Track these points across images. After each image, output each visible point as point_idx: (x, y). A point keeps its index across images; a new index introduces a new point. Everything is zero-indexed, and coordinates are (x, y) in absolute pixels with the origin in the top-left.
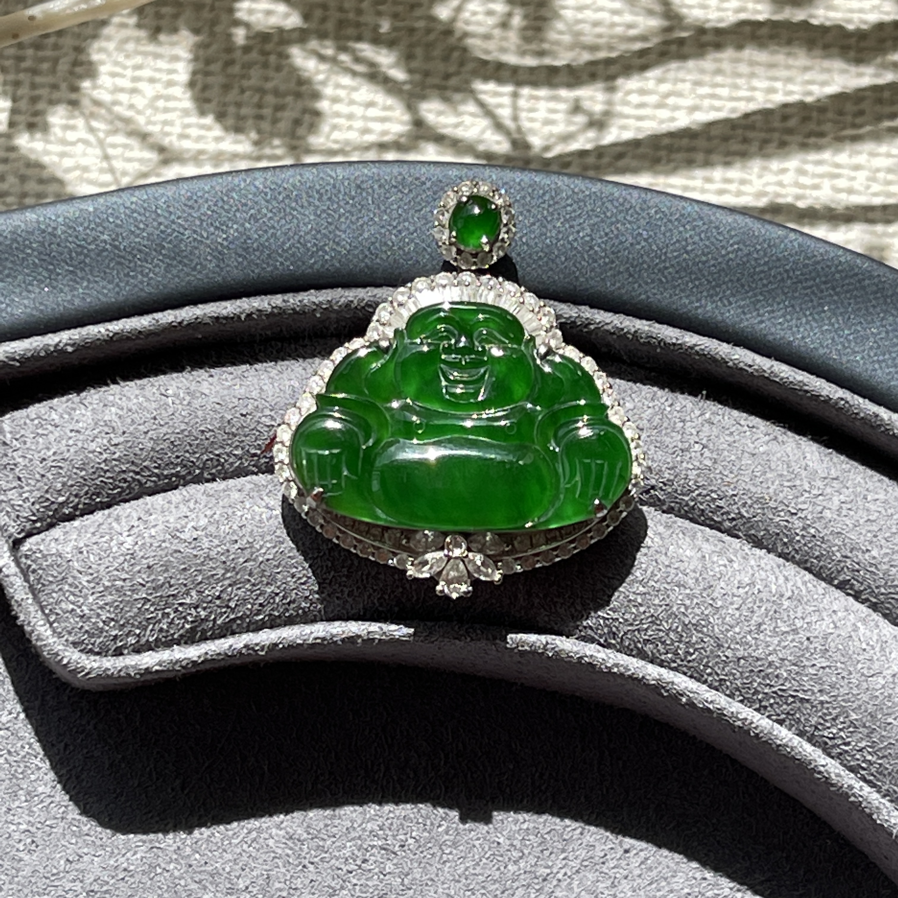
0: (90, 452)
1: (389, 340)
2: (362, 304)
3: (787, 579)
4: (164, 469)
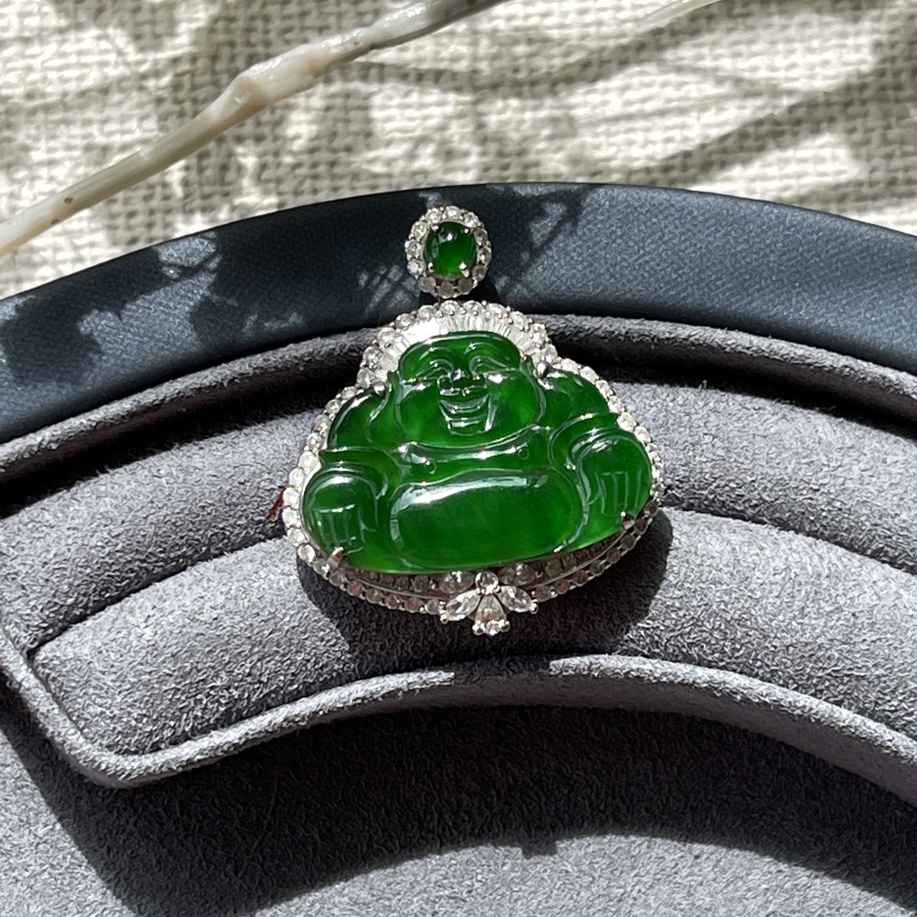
0: (91, 548)
1: (384, 384)
2: (345, 350)
3: (821, 557)
4: (170, 552)
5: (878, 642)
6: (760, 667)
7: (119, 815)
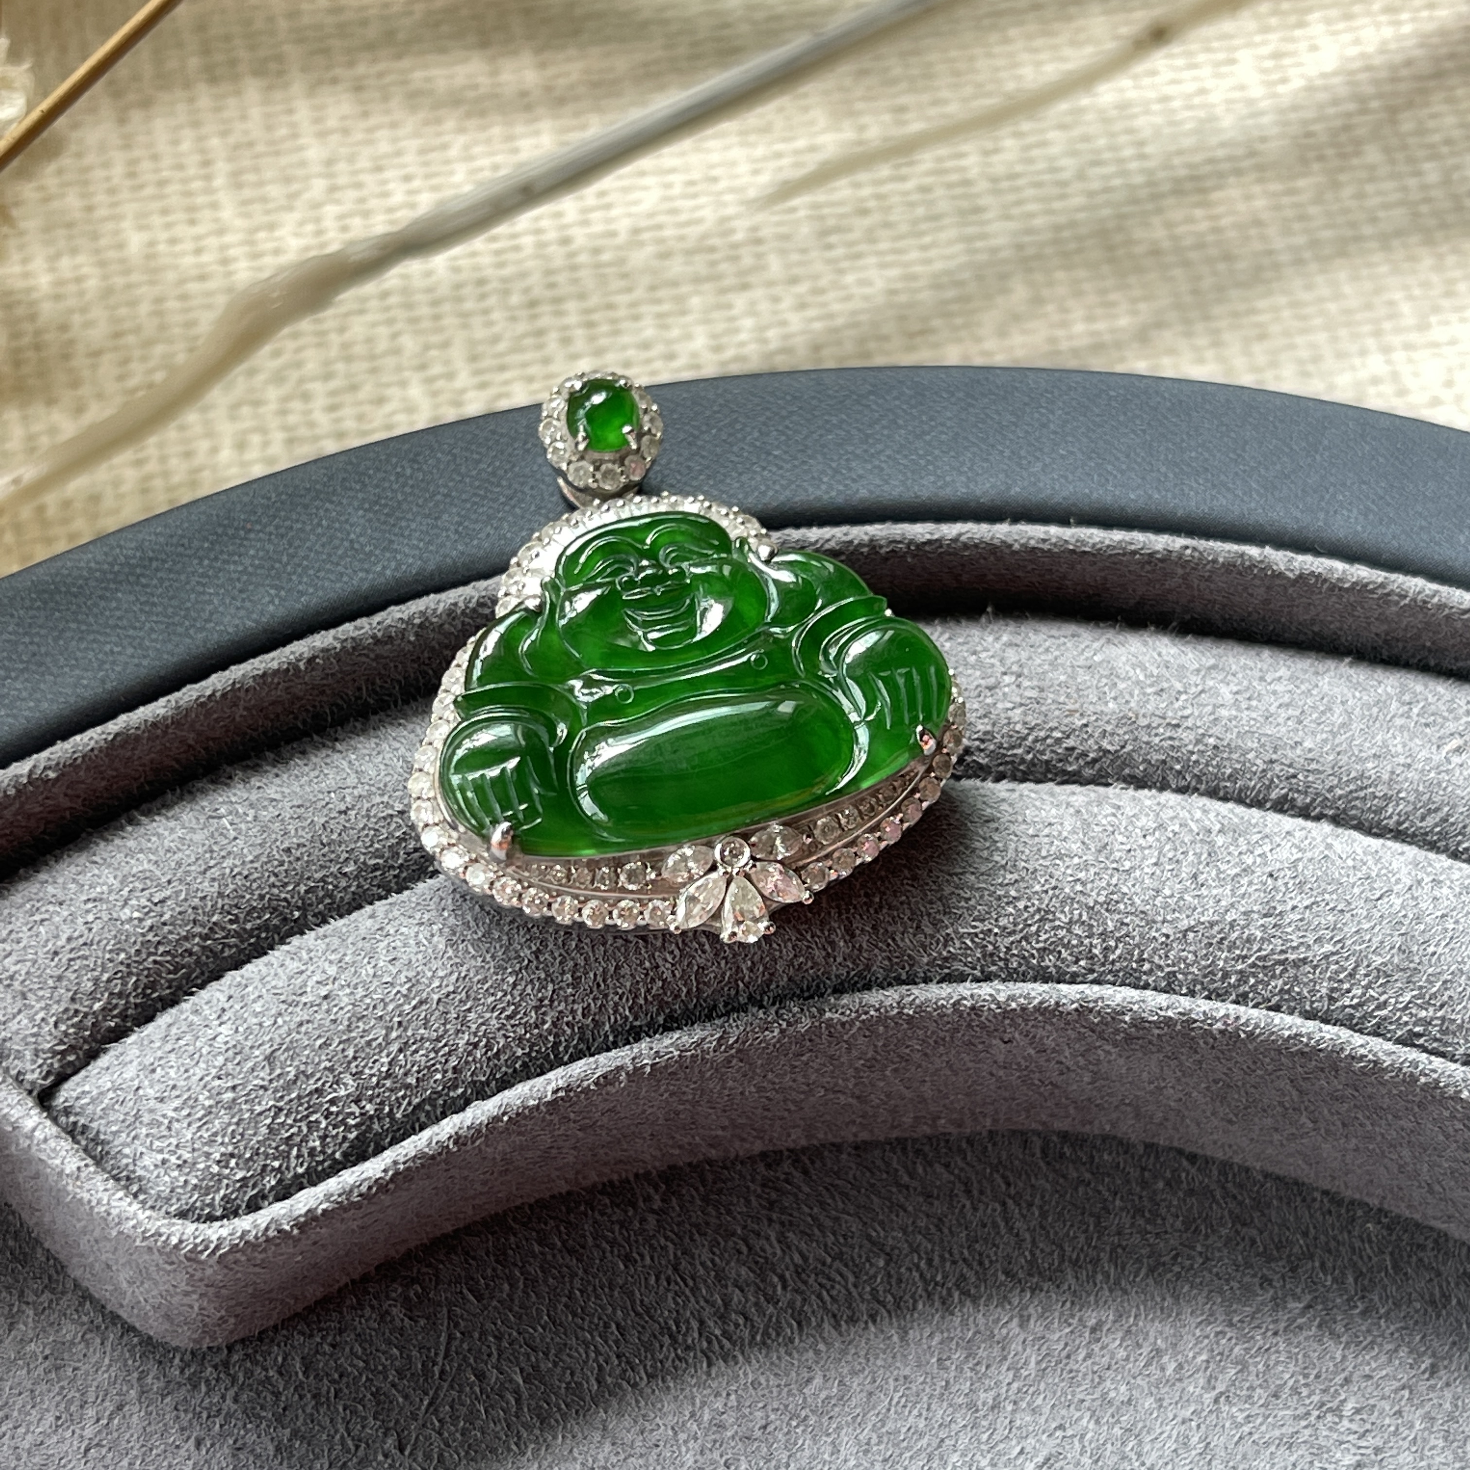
1: (537, 597)
4: (246, 921)
5: (1315, 909)
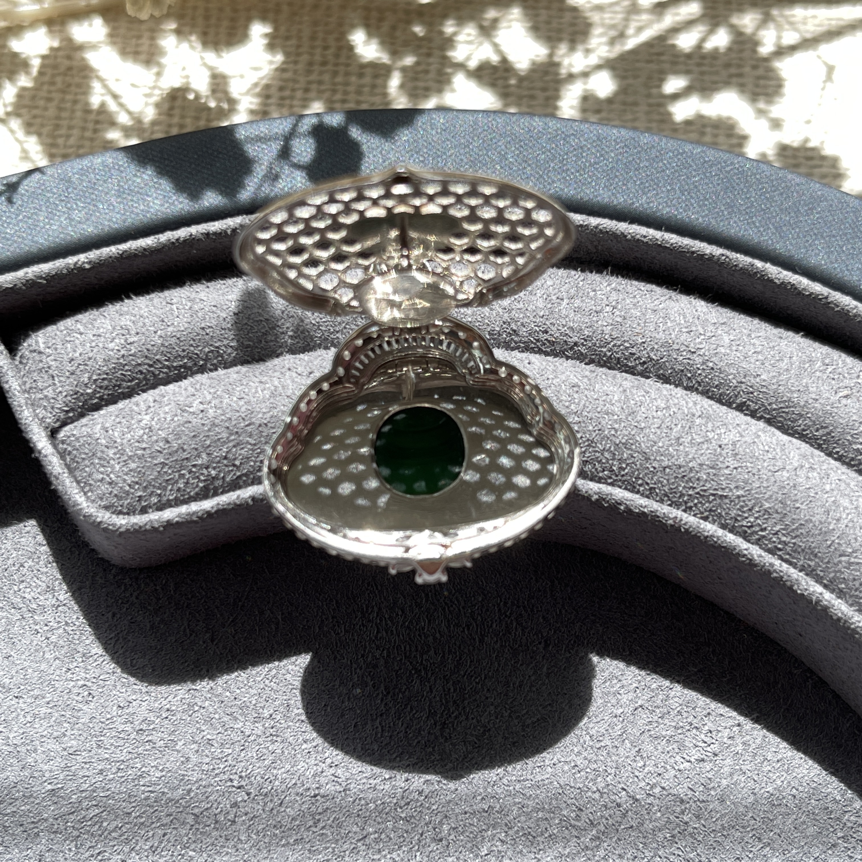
0: (110, 350)
3: (695, 403)
5: (739, 470)
6: (640, 485)
7: (126, 589)
